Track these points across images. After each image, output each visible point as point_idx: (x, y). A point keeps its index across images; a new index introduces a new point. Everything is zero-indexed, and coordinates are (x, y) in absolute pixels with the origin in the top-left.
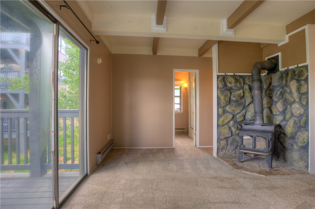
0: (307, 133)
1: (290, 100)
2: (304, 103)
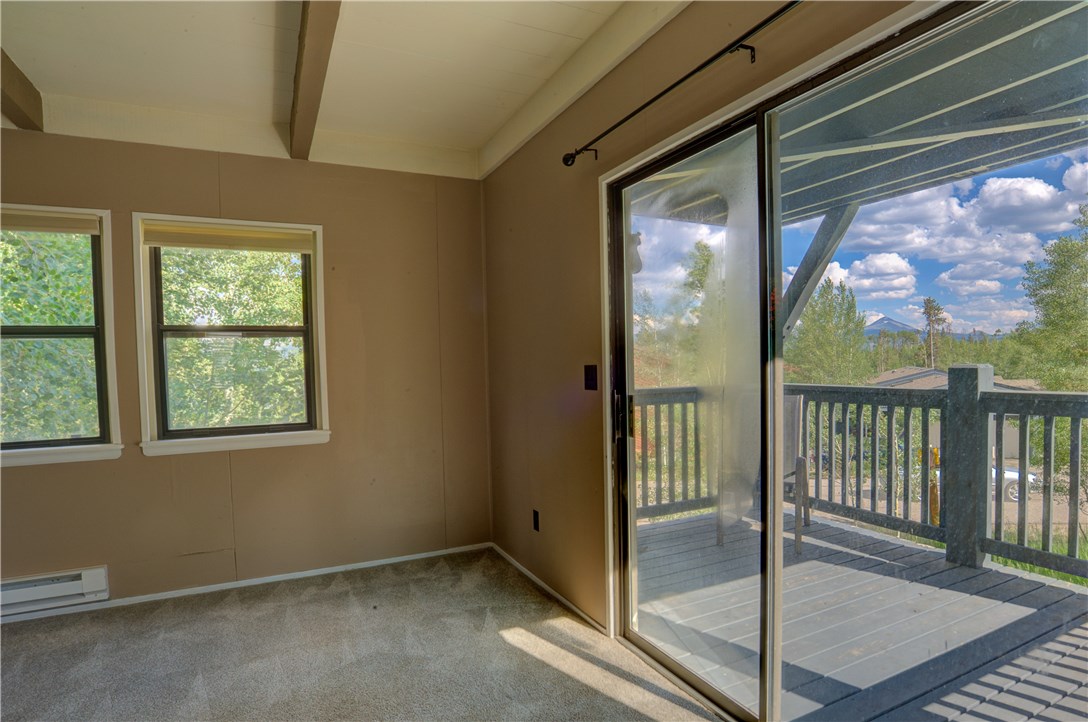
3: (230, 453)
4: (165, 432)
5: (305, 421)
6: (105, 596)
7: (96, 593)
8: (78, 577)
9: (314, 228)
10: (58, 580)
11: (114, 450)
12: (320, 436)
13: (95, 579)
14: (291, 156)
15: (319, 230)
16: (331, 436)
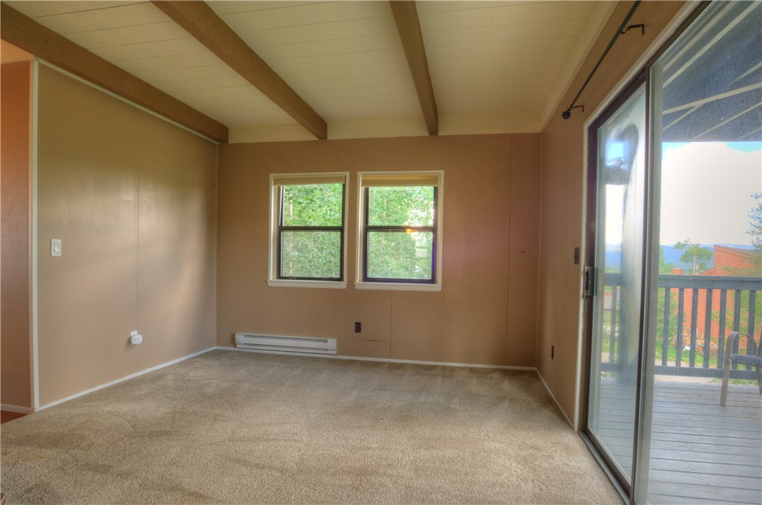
3: (392, 291)
4: (366, 279)
5: (431, 279)
6: (335, 352)
7: (332, 350)
8: (326, 341)
9: (439, 172)
10: (320, 340)
11: (343, 285)
12: (437, 287)
13: (332, 344)
14: (430, 134)
15: (442, 172)
16: (442, 288)
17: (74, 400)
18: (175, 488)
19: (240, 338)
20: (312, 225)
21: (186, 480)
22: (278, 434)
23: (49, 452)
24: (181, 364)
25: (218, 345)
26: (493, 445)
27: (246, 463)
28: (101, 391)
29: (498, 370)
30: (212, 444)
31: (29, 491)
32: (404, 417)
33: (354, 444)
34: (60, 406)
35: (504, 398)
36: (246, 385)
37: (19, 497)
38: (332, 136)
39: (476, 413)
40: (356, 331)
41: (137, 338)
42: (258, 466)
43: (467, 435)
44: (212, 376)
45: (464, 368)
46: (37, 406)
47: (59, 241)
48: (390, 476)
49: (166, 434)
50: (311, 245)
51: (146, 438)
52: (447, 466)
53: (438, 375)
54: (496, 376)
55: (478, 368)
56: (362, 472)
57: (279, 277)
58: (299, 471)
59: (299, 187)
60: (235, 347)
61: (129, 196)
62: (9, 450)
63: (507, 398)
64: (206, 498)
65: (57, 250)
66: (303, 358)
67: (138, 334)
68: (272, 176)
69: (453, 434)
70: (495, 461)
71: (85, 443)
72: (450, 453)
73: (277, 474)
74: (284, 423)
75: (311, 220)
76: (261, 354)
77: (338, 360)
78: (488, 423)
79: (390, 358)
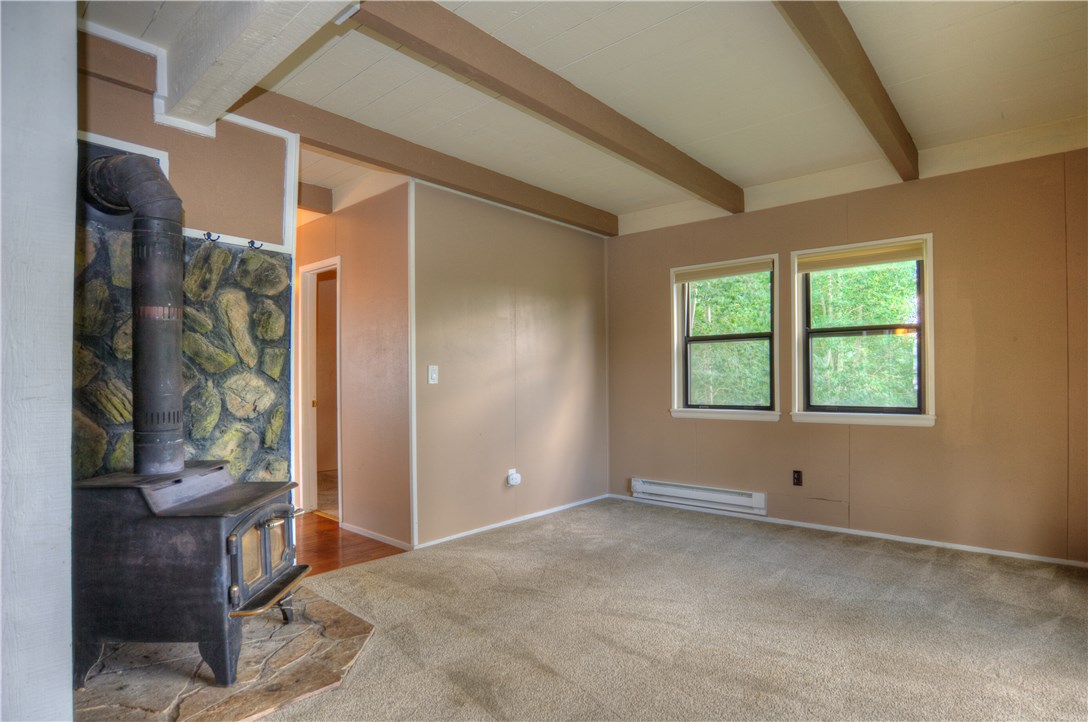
0: (286, 464)
1: (220, 359)
2: (276, 373)
3: (850, 426)
4: (808, 406)
5: (916, 406)
6: (764, 512)
7: (760, 509)
8: (750, 496)
9: (924, 236)
10: (742, 494)
11: (774, 417)
12: (928, 419)
13: (758, 500)
14: (904, 180)
15: (929, 237)
16: (936, 421)
17: (450, 541)
18: (526, 656)
19: (638, 485)
20: (736, 332)
21: (540, 649)
22: (659, 614)
23: (418, 593)
24: (564, 513)
25: (610, 493)
26: (1003, 691)
27: (611, 643)
28: (476, 536)
29: (1049, 565)
30: (578, 612)
31: (394, 628)
32: (851, 619)
33: (761, 644)
34: (436, 547)
35: (1050, 616)
36: (635, 546)
37: (386, 632)
38: (751, 206)
39: (983, 631)
40: (795, 484)
41: (515, 477)
42: (625, 649)
43: (955, 664)
44: (596, 531)
45: (979, 555)
46: (417, 544)
47: (436, 368)
48: (804, 701)
49: (530, 592)
50: (734, 361)
51: (510, 594)
52: (903, 705)
53: (927, 561)
54: (1044, 575)
55: (1008, 558)
56: (762, 686)
57: (687, 405)
58: (675, 666)
59: (715, 281)
60: (632, 495)
61: (505, 313)
62: (386, 584)
63: (1056, 615)
64: (557, 674)
65: (434, 376)
66: (718, 517)
67: (517, 472)
68: (673, 271)
69: (929, 659)
70: (1000, 717)
71: (451, 590)
72: (915, 687)
73: (646, 664)
74: (671, 601)
75: (735, 325)
76: (663, 508)
77: (768, 524)
78: (1004, 653)
79: (849, 527)
